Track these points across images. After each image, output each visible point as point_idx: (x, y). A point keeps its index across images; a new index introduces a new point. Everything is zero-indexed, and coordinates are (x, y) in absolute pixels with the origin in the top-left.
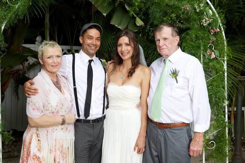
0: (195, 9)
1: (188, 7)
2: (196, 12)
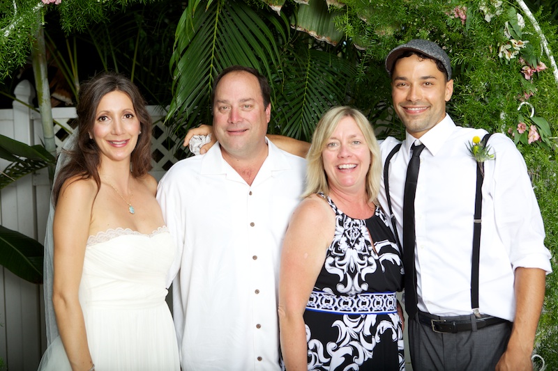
0: (481, 15)
1: (463, 12)
2: (484, 23)
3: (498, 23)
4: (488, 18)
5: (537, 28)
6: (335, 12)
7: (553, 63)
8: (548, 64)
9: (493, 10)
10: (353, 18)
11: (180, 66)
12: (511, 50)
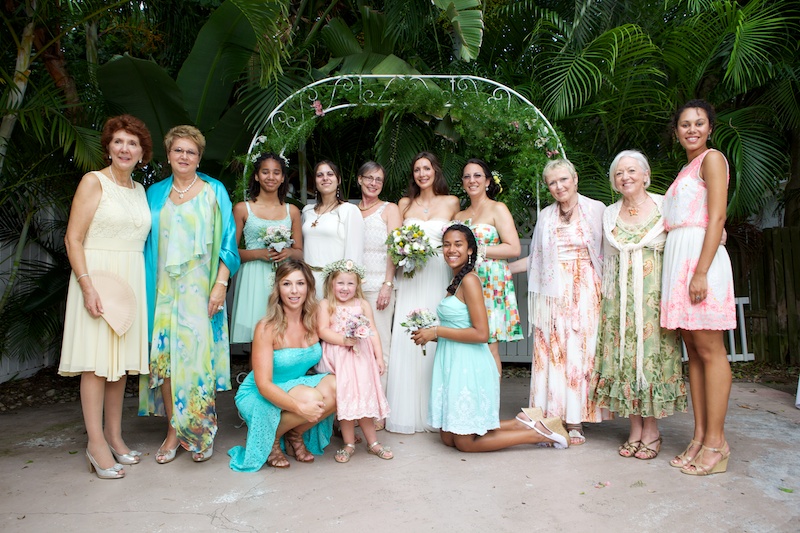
0: (526, 126)
1: (517, 124)
2: (527, 130)
3: (534, 130)
4: (530, 128)
5: (555, 134)
6: (455, 123)
7: (563, 152)
8: (560, 151)
9: (531, 123)
10: (464, 126)
11: (379, 150)
12: (541, 143)
